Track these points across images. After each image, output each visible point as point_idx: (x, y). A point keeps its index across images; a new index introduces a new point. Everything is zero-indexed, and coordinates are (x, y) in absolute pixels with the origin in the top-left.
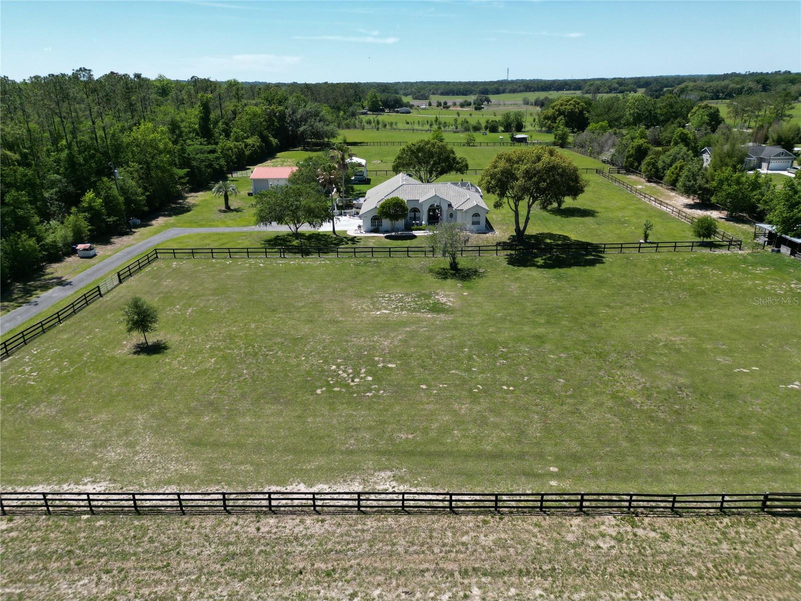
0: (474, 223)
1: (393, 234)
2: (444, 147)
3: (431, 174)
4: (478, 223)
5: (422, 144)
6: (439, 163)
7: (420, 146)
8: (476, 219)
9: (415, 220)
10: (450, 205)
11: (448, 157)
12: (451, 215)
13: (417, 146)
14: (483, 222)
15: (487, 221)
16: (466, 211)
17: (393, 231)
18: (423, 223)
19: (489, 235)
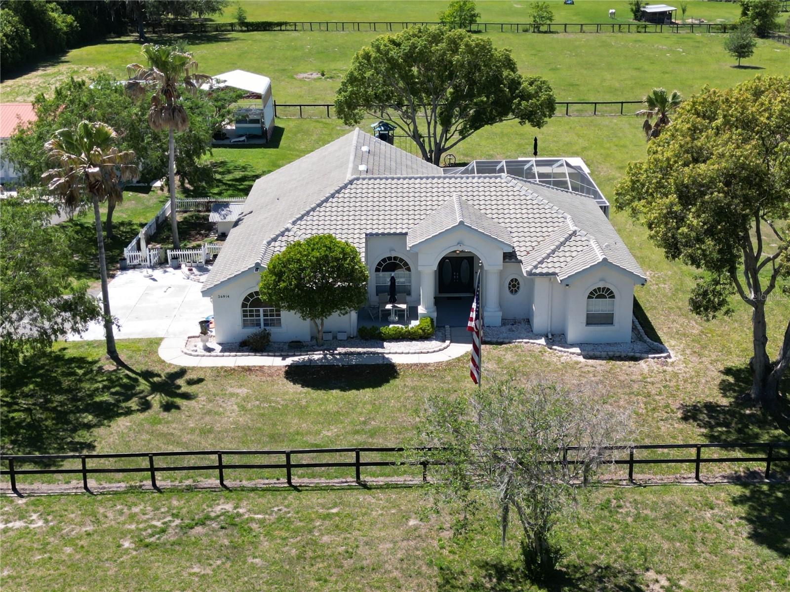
0: (592, 320)
1: (317, 356)
2: (484, 49)
3: (446, 123)
4: (607, 319)
5: (421, 43)
6: (470, 96)
7: (414, 46)
8: (601, 306)
9: (393, 301)
10: (510, 257)
11: (496, 80)
12: (514, 286)
13: (406, 47)
14: (624, 317)
15: (638, 310)
16: (566, 283)
17: (315, 343)
18: (421, 310)
19: (647, 365)
